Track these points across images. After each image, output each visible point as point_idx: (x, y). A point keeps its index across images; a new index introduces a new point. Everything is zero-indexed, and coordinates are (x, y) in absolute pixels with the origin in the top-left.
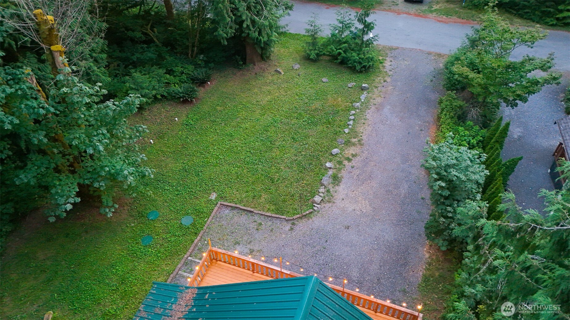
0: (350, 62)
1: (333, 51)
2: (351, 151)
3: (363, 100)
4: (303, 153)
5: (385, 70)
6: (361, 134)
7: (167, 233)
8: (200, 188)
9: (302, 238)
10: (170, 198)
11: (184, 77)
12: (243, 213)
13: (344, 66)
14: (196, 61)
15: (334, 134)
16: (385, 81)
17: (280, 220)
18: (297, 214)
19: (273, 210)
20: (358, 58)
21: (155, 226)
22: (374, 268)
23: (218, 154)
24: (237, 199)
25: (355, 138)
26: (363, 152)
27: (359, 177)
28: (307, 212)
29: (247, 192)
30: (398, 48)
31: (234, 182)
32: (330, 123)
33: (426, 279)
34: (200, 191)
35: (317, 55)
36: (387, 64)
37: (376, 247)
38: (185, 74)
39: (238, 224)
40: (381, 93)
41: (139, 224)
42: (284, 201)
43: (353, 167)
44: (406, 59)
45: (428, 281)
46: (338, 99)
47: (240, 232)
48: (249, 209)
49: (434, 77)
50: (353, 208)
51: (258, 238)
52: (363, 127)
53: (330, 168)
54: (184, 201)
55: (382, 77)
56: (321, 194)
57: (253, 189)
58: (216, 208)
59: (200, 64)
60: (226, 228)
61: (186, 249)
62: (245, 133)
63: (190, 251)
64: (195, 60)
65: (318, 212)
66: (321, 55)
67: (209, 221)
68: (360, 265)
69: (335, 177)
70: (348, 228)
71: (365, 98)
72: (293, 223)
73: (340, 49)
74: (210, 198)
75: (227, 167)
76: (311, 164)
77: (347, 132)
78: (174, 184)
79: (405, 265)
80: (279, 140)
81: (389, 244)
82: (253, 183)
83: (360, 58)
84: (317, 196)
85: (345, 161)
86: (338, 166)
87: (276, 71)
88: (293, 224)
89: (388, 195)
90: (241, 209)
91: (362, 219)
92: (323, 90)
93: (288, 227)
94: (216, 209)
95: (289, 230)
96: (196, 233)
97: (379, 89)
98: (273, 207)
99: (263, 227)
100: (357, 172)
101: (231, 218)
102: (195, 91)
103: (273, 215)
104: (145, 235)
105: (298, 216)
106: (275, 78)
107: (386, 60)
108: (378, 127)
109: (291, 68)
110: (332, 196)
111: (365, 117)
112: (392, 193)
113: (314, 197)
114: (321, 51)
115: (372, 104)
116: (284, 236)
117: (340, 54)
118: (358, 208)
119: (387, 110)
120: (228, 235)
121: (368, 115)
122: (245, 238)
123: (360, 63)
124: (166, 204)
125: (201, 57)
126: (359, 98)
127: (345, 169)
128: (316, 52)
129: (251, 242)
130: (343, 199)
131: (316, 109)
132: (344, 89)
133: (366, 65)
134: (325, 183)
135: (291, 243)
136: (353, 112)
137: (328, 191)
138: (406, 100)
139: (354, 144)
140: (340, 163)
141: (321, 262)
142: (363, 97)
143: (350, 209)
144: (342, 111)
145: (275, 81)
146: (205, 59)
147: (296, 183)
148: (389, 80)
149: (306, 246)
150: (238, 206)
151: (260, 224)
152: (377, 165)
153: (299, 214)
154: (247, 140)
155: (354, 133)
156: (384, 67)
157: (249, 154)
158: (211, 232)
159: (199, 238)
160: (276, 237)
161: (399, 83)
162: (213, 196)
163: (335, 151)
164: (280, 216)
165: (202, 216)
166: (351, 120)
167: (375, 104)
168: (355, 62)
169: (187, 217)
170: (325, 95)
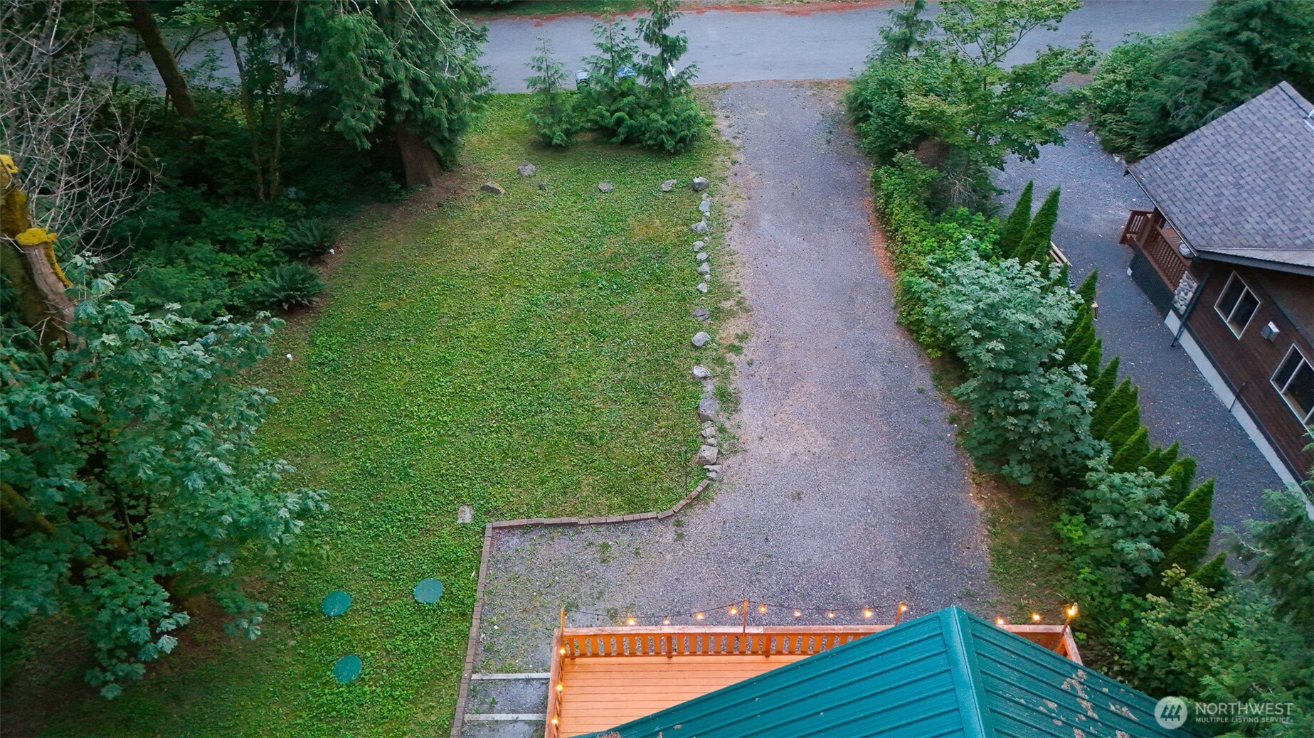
0: (648, 135)
1: (602, 116)
2: (731, 329)
3: (708, 214)
4: (629, 360)
5: (724, 139)
6: (738, 288)
7: (392, 635)
8: (425, 504)
9: (711, 550)
10: (360, 549)
11: (268, 250)
12: (555, 534)
13: (632, 147)
14: (281, 207)
15: (679, 301)
16: (734, 163)
17: (647, 525)
18: (677, 500)
19: (620, 507)
20: (665, 123)
21: (352, 629)
22: (889, 565)
23: (433, 414)
24: (527, 504)
25: (728, 299)
26: (756, 325)
27: (773, 382)
28: (699, 489)
29: (543, 483)
30: (727, 87)
31: (502, 469)
32: (659, 280)
33: (999, 556)
34: (427, 513)
35: (568, 133)
36: (721, 124)
37: (874, 521)
38: (267, 241)
39: (553, 561)
40: (738, 191)
41: (309, 634)
42: (637, 479)
43: (750, 364)
44: (755, 106)
45: (1005, 559)
46: (653, 223)
47: (568, 579)
48: (565, 520)
49: (831, 132)
50: (790, 450)
51: (613, 580)
52: (734, 272)
53: (705, 378)
54: (399, 547)
55: (725, 155)
56: (711, 441)
57: (553, 471)
58: (487, 542)
59: (295, 211)
60: (529, 581)
61: (457, 659)
62: (476, 348)
63: (469, 659)
64: (279, 203)
65: (721, 481)
66: (576, 132)
67: (482, 575)
68: (857, 569)
69: (722, 395)
70: (798, 496)
71: (711, 207)
72: (678, 521)
73: (618, 110)
74: (460, 521)
75: (467, 438)
76: (658, 380)
77: (705, 291)
78: (356, 514)
79: (946, 539)
80: (563, 344)
81: (896, 507)
82: (548, 458)
83: (670, 122)
84: (704, 447)
85: (728, 355)
86: (719, 370)
87: (485, 188)
88: (679, 524)
89: (850, 401)
90: (547, 526)
91: (819, 470)
92: (611, 210)
93: (670, 535)
94: (489, 543)
95: (676, 541)
96: (464, 615)
97: (729, 181)
98: (617, 501)
99: (614, 550)
100: (765, 371)
101: (532, 553)
102: (312, 277)
103: (627, 518)
104: (335, 657)
105: (682, 502)
106: (488, 204)
107: (715, 116)
108: (764, 264)
109: (517, 176)
110: (734, 438)
111: (727, 249)
112: (855, 396)
113: (697, 451)
114: (575, 124)
115: (730, 218)
116: (669, 557)
117: (620, 121)
118: (801, 449)
119: (766, 222)
120: (542, 594)
121: (732, 244)
122: (584, 589)
123: (671, 133)
124: (356, 568)
125: (292, 192)
126: (698, 211)
127: (737, 372)
128: (564, 126)
129: (601, 593)
130: (761, 438)
131: (616, 254)
132: (656, 198)
133: (686, 136)
134: (710, 413)
135: (693, 568)
136: (699, 244)
137: (722, 430)
138: (796, 194)
139: (731, 314)
140: (720, 361)
141: (776, 588)
142: (704, 206)
143: (786, 455)
144: (674, 246)
145: (493, 212)
146: (303, 195)
147: (646, 430)
148: (741, 158)
149: (728, 564)
150: (535, 520)
151: (605, 546)
152: (799, 345)
153: (681, 498)
154: (490, 365)
155: (721, 289)
156: (717, 131)
157: (508, 395)
158: (498, 601)
159: (475, 623)
160: (653, 564)
161: (765, 161)
162: (466, 515)
163: (700, 337)
164: (644, 516)
165: (459, 569)
166: (702, 262)
167: (737, 217)
168: (660, 132)
169: (423, 582)
170: (622, 220)
